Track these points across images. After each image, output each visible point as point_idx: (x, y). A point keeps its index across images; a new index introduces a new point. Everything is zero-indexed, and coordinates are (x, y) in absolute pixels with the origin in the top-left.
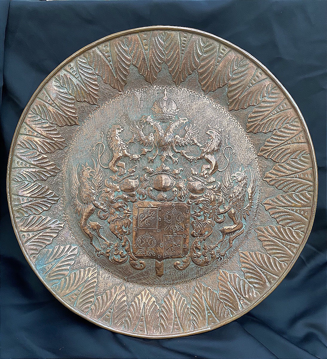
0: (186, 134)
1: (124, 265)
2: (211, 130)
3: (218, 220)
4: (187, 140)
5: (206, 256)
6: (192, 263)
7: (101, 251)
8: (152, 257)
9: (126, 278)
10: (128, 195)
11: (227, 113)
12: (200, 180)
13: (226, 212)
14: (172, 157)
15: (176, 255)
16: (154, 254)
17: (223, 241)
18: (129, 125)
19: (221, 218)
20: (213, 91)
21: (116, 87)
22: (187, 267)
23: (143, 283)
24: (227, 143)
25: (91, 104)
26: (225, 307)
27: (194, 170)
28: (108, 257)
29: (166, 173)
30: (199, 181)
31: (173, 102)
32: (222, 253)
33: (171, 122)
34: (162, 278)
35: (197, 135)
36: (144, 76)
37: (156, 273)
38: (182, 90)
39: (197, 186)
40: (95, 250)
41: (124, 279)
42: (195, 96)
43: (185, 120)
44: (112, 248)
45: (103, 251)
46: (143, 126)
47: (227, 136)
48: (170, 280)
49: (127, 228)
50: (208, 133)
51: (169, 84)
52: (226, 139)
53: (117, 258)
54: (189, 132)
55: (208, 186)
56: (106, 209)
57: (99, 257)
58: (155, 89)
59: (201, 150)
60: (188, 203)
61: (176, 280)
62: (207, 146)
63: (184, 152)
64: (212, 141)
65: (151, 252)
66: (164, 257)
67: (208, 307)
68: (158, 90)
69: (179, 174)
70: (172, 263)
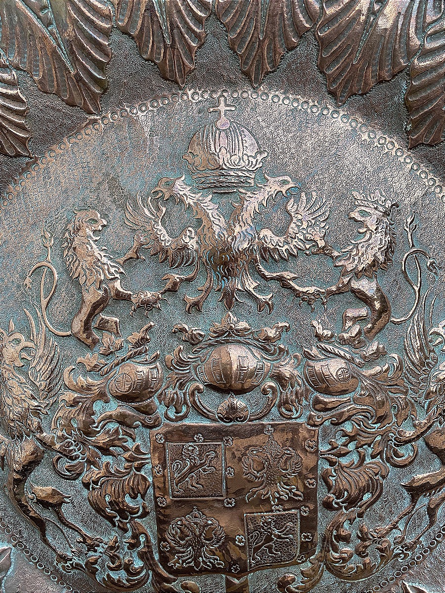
0: (293, 225)
2: (363, 208)
3: (398, 460)
4: (296, 240)
5: (367, 555)
6: (327, 575)
7: (71, 560)
8: (215, 571)
10: (131, 408)
11: (404, 156)
12: (342, 353)
13: (418, 437)
14: (255, 294)
15: (284, 561)
16: (222, 565)
17: (413, 512)
18: (124, 207)
19: (406, 453)
20: (362, 95)
21: (78, 101)
22: (313, 585)
24: (410, 240)
25: (11, 157)
27: (320, 326)
29: (239, 338)
30: (338, 359)
31: (246, 132)
32: (411, 541)
33: (244, 191)
35: (323, 225)
36: (155, 64)
38: (270, 97)
39: (334, 373)
40: (55, 556)
42: (309, 111)
43: (285, 182)
44: (100, 552)
46: (164, 210)
47: (409, 220)
49: (139, 498)
50: (355, 215)
51: (232, 84)
52: (408, 230)
53: (119, 577)
54: (300, 217)
55: (367, 368)
56: (75, 451)
57: (69, 572)
58: (190, 99)
59: (337, 266)
60: (311, 423)
62: (357, 255)
63: (288, 275)
64: (369, 239)
65: (211, 560)
66: (248, 567)
68: (200, 101)
69: (279, 339)
70: (273, 578)
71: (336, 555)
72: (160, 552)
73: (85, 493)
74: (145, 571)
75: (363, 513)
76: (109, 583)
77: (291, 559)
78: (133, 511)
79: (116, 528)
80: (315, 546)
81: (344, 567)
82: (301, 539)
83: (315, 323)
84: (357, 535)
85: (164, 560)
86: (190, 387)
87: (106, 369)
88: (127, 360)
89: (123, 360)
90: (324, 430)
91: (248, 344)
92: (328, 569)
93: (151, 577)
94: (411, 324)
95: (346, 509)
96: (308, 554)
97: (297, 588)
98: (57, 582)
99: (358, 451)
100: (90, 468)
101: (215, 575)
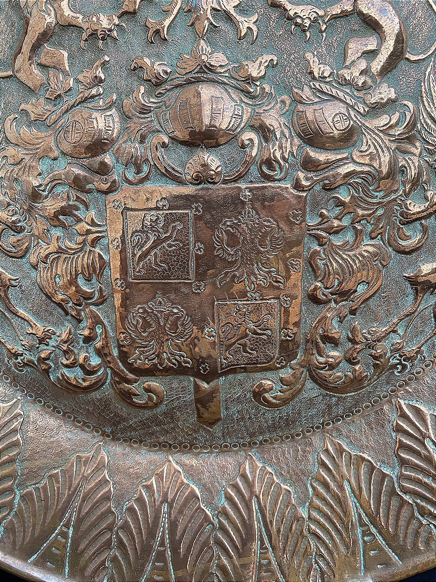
1: (96, 395)
3: (403, 243)
5: (358, 363)
6: (310, 384)
7: (21, 355)
8: (180, 371)
9: (108, 430)
10: (82, 166)
12: (341, 95)
14: (234, 14)
15: (260, 363)
16: (189, 363)
17: (416, 313)
19: (412, 235)
22: (294, 396)
23: (160, 444)
26: (420, 517)
27: (316, 59)
28: (47, 371)
29: (213, 76)
30: (337, 102)
32: (410, 349)
34: (217, 429)
37: (200, 416)
39: (330, 120)
40: (5, 351)
41: (104, 434)
44: (53, 346)
45: (28, 356)
48: (242, 434)
49: (94, 281)
53: (74, 375)
55: (371, 118)
56: (20, 221)
57: (22, 371)
60: (298, 186)
61: (261, 433)
65: (177, 357)
66: (219, 368)
67: (363, 515)
69: (263, 77)
70: (247, 386)
71: (322, 360)
72: (120, 346)
73: (33, 274)
74: (103, 369)
75: (356, 309)
76: (64, 383)
77: (268, 362)
78: (88, 297)
79: (69, 317)
80: (298, 347)
81: (330, 375)
82: (280, 336)
83: (309, 56)
84: (348, 337)
85: (124, 356)
86: (153, 140)
87: (54, 117)
88: (77, 105)
89: (73, 106)
90: (314, 197)
91: (225, 84)
92: (312, 378)
93: (109, 377)
94: (432, 63)
95: (336, 302)
96: (288, 356)
97: (274, 398)
98: (10, 383)
99: (355, 228)
100: (38, 243)
101: (182, 377)
